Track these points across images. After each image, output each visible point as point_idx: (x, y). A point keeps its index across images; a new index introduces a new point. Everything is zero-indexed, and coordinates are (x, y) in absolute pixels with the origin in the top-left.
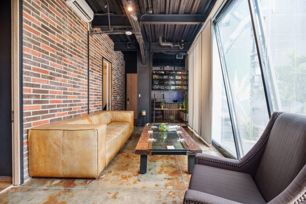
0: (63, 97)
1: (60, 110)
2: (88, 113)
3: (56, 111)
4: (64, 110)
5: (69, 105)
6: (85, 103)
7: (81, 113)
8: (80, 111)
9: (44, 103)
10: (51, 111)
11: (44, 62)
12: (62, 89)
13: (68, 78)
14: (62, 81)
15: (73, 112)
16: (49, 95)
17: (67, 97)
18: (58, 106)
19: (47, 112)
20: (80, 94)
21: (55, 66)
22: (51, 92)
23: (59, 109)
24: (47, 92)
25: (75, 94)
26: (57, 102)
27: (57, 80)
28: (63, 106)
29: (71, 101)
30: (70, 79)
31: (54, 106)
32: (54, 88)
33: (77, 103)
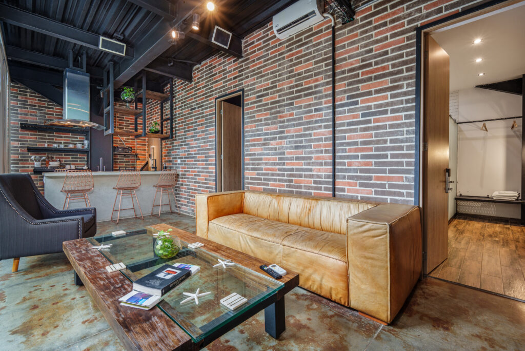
0: (278, 164)
1: (275, 180)
2: (334, 195)
3: (269, 180)
4: (280, 181)
5: (288, 174)
6: (324, 174)
7: (313, 191)
8: (309, 186)
9: (259, 170)
10: (265, 179)
11: (258, 130)
12: (276, 154)
13: (286, 138)
14: (277, 144)
15: (295, 185)
16: (263, 163)
17: (284, 164)
18: (272, 175)
19: (261, 179)
20: (310, 158)
21: (268, 130)
22: (266, 159)
23: (273, 179)
24: (261, 159)
25: (298, 158)
26: (271, 170)
27: (272, 145)
28: (278, 175)
29: (291, 170)
30: (290, 138)
31: (268, 174)
32: (268, 154)
33: (303, 173)
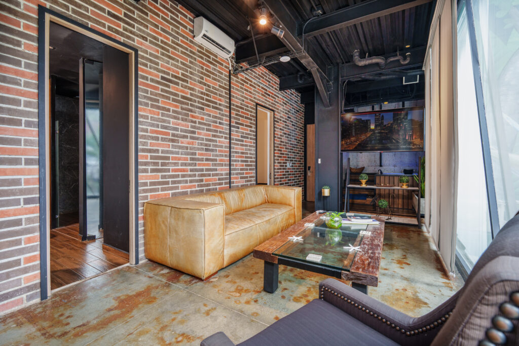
0: (190, 165)
1: (186, 182)
2: (230, 187)
3: (179, 182)
4: (191, 181)
5: (198, 174)
6: (224, 172)
7: (218, 187)
8: (215, 183)
9: (164, 172)
10: (174, 182)
11: (164, 121)
12: (187, 154)
13: (197, 139)
14: (188, 143)
15: (205, 184)
16: (170, 163)
17: (195, 165)
18: (183, 176)
19: (167, 183)
20: (216, 160)
21: (178, 125)
22: (173, 158)
23: (184, 180)
24: (168, 158)
25: (207, 160)
26: (181, 171)
27: (182, 143)
28: (190, 176)
29: (202, 170)
30: (201, 140)
31: (178, 176)
32: (177, 153)
33: (211, 173)
